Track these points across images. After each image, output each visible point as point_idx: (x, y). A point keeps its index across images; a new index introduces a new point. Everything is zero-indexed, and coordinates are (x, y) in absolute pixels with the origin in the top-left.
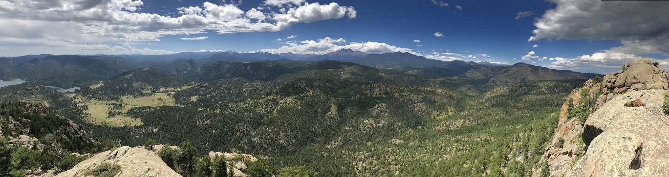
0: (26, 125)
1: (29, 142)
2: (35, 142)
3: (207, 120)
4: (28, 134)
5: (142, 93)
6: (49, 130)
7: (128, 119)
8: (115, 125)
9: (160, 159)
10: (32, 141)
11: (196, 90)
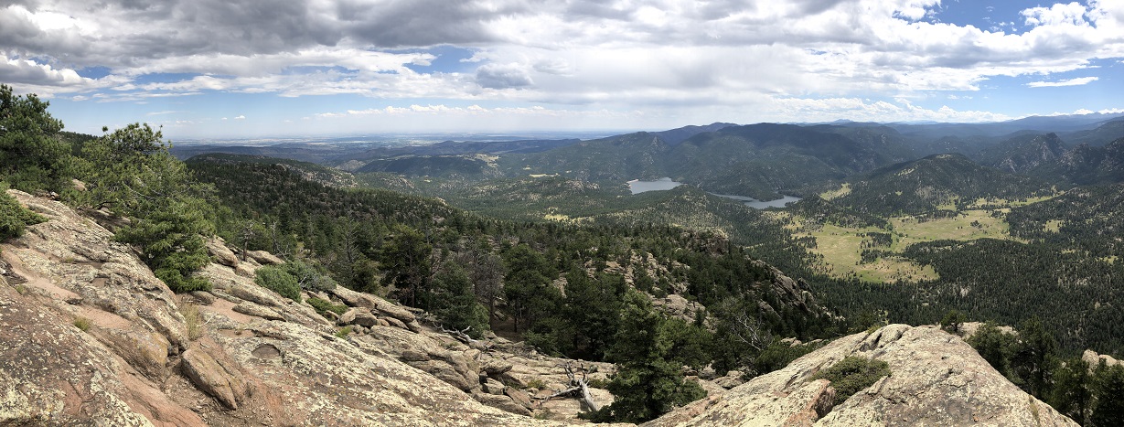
0: (681, 274)
1: (686, 312)
2: (699, 312)
3: (1082, 277)
4: (684, 295)
5: (936, 211)
6: (730, 289)
7: (906, 266)
8: (876, 280)
9: (975, 353)
10: (693, 309)
11: (1059, 207)
